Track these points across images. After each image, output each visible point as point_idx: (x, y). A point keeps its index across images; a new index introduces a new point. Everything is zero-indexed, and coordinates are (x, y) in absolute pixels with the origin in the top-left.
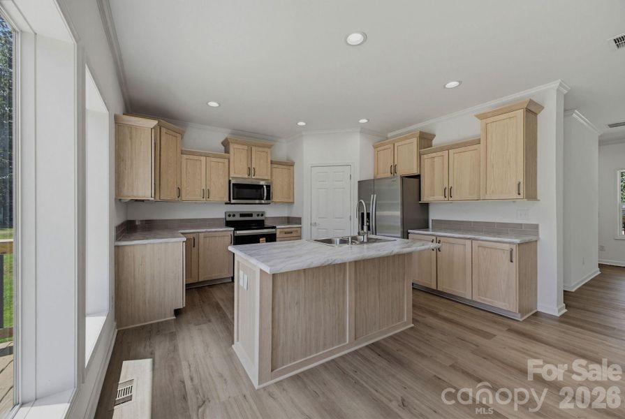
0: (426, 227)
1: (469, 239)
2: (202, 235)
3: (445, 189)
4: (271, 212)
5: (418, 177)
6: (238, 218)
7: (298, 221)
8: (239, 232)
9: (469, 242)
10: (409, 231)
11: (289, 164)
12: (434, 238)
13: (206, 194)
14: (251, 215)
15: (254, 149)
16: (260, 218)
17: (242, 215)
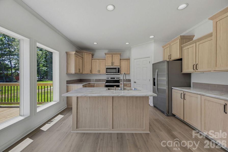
0: (189, 86)
1: (200, 94)
2: (96, 84)
3: (194, 65)
4: (121, 77)
5: (181, 60)
6: (110, 79)
7: (129, 81)
8: (106, 84)
9: (199, 96)
10: (172, 88)
11: (128, 59)
12: (182, 92)
13: (99, 71)
14: (114, 78)
15: (114, 55)
16: (118, 79)
17: (111, 78)
